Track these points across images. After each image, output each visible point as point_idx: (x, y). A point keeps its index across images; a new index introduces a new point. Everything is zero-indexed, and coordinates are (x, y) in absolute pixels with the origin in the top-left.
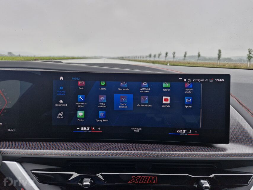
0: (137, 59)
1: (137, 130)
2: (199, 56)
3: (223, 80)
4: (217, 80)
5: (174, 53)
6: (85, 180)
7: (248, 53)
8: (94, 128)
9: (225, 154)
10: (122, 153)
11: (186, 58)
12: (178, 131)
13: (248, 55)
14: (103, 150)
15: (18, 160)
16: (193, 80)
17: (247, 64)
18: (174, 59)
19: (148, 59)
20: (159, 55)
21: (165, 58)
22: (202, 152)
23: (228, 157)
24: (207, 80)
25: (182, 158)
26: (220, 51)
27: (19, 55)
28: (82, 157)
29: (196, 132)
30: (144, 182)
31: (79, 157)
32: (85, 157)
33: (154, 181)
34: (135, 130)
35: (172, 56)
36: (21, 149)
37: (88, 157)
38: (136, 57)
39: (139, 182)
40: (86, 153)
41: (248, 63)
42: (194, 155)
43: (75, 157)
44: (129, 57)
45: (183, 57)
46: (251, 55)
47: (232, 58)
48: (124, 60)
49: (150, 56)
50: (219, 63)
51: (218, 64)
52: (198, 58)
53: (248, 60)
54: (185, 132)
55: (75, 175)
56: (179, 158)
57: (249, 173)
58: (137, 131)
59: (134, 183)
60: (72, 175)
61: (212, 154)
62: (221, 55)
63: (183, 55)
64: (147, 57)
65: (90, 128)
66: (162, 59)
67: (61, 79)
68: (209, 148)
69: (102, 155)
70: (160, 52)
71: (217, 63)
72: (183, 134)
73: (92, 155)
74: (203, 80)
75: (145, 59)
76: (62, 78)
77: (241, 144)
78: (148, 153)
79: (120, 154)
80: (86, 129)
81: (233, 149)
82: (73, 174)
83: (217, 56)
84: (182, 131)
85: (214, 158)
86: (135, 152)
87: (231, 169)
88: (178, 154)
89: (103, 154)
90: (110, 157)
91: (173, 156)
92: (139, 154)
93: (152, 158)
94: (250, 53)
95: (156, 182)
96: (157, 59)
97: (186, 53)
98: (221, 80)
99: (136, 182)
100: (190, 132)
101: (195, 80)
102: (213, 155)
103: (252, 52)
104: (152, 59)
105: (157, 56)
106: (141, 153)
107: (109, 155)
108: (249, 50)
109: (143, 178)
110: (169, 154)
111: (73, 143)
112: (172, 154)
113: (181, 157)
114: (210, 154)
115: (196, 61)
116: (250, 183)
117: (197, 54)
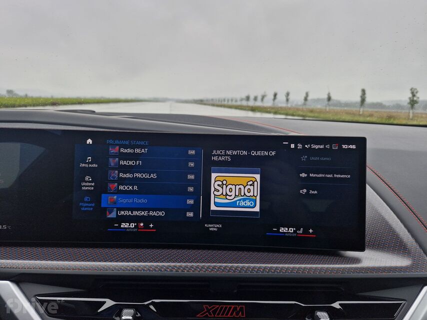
0: (226, 103)
1: (214, 227)
2: (329, 99)
3: (354, 147)
4: (344, 146)
5: (288, 94)
6: (125, 311)
7: (410, 95)
8: (142, 224)
9: (358, 268)
10: (187, 267)
11: (308, 103)
12: (282, 230)
13: (410, 98)
14: (157, 262)
15: (13, 279)
16: (306, 146)
17: (409, 113)
18: (287, 104)
19: (244, 103)
20: (263, 97)
21: (272, 101)
22: (320, 264)
23: (362, 272)
24: (328, 146)
25: (288, 275)
26: (364, 91)
27: (26, 95)
28: (121, 273)
29: (311, 231)
30: (222, 315)
31: (115, 273)
32: (127, 273)
33: (241, 313)
34: (211, 227)
35: (285, 99)
36: (19, 260)
37: (131, 273)
38: (224, 100)
39: (214, 315)
40: (134, 267)
41: (411, 111)
42: (307, 269)
43: (109, 272)
44: (212, 100)
45: (303, 101)
46: (415, 99)
47: (384, 103)
48: (205, 104)
49: (248, 98)
50: (363, 111)
51: (361, 113)
52: (327, 103)
53: (410, 106)
54: (292, 231)
55: (109, 303)
56: (281, 275)
57: (396, 299)
58: (215, 229)
59: (207, 316)
60: (104, 302)
61: (335, 268)
62: (365, 98)
63: (303, 98)
64: (242, 100)
65: (136, 224)
66: (268, 103)
67: (88, 143)
68: (332, 258)
69: (154, 270)
70: (265, 92)
71: (360, 111)
72: (291, 235)
73: (138, 270)
74: (322, 147)
75: (239, 103)
76: (89, 141)
77: (385, 251)
78: (226, 267)
79: (184, 269)
80: (130, 225)
81: (371, 259)
82: (106, 302)
83: (359, 99)
84: (288, 230)
85: (340, 275)
86: (209, 264)
87: (367, 293)
88: (281, 268)
89: (156, 268)
90: (168, 273)
91: (273, 271)
92: (217, 268)
93: (237, 274)
94: (414, 96)
95: (243, 315)
96: (258, 103)
97: (307, 94)
98: (351, 147)
99: (211, 315)
100: (301, 231)
101: (309, 146)
102: (338, 269)
103: (417, 93)
104: (251, 103)
105: (259, 98)
106: (220, 266)
107: (166, 270)
108: (411, 89)
109: (222, 308)
110: (265, 268)
111: (107, 250)
112: (271, 268)
113: (286, 272)
114: (333, 268)
115: (324, 108)
116: (398, 316)
117: (326, 97)
